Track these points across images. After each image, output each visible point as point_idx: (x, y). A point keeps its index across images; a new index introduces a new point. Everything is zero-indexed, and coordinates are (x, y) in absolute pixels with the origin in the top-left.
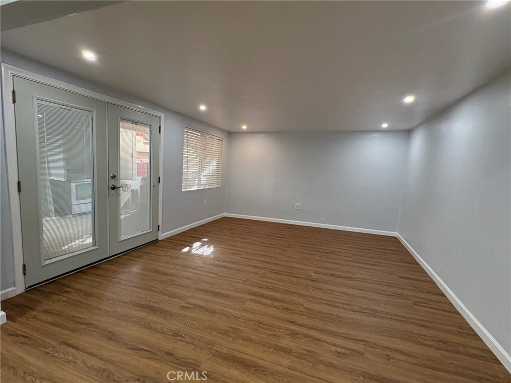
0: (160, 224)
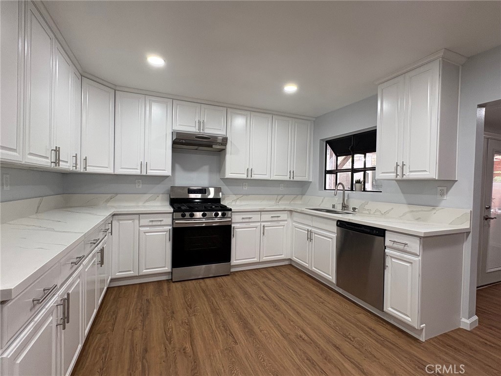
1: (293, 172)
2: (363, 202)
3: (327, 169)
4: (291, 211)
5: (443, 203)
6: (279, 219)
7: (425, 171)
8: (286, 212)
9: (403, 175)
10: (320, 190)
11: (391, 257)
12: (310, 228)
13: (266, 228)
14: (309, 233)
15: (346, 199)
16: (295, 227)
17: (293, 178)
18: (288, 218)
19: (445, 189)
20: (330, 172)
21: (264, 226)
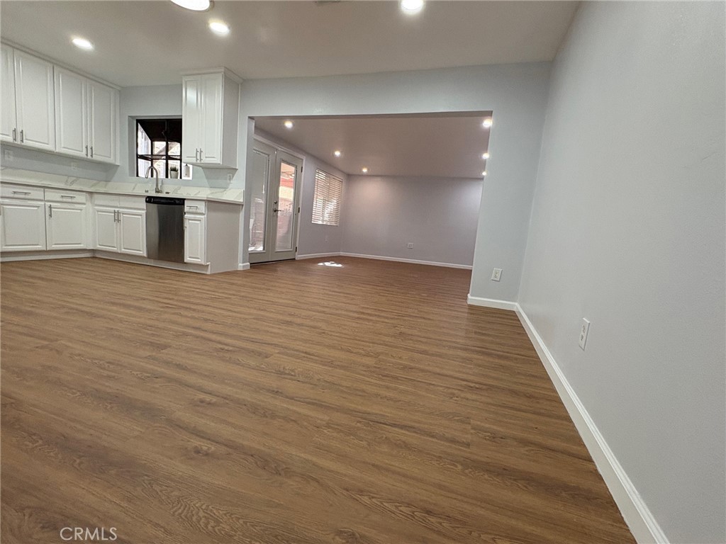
0: (297, 246)
1: (92, 148)
2: (176, 187)
3: (139, 153)
4: (91, 193)
5: (230, 186)
6: (74, 200)
7: (214, 157)
8: (84, 193)
9: (201, 160)
10: (131, 175)
11: (189, 220)
12: (116, 210)
13: (53, 209)
14: (116, 214)
15: (159, 185)
16: (98, 211)
17: (92, 156)
18: (86, 200)
19: (231, 175)
20: (143, 157)
21: (50, 207)
